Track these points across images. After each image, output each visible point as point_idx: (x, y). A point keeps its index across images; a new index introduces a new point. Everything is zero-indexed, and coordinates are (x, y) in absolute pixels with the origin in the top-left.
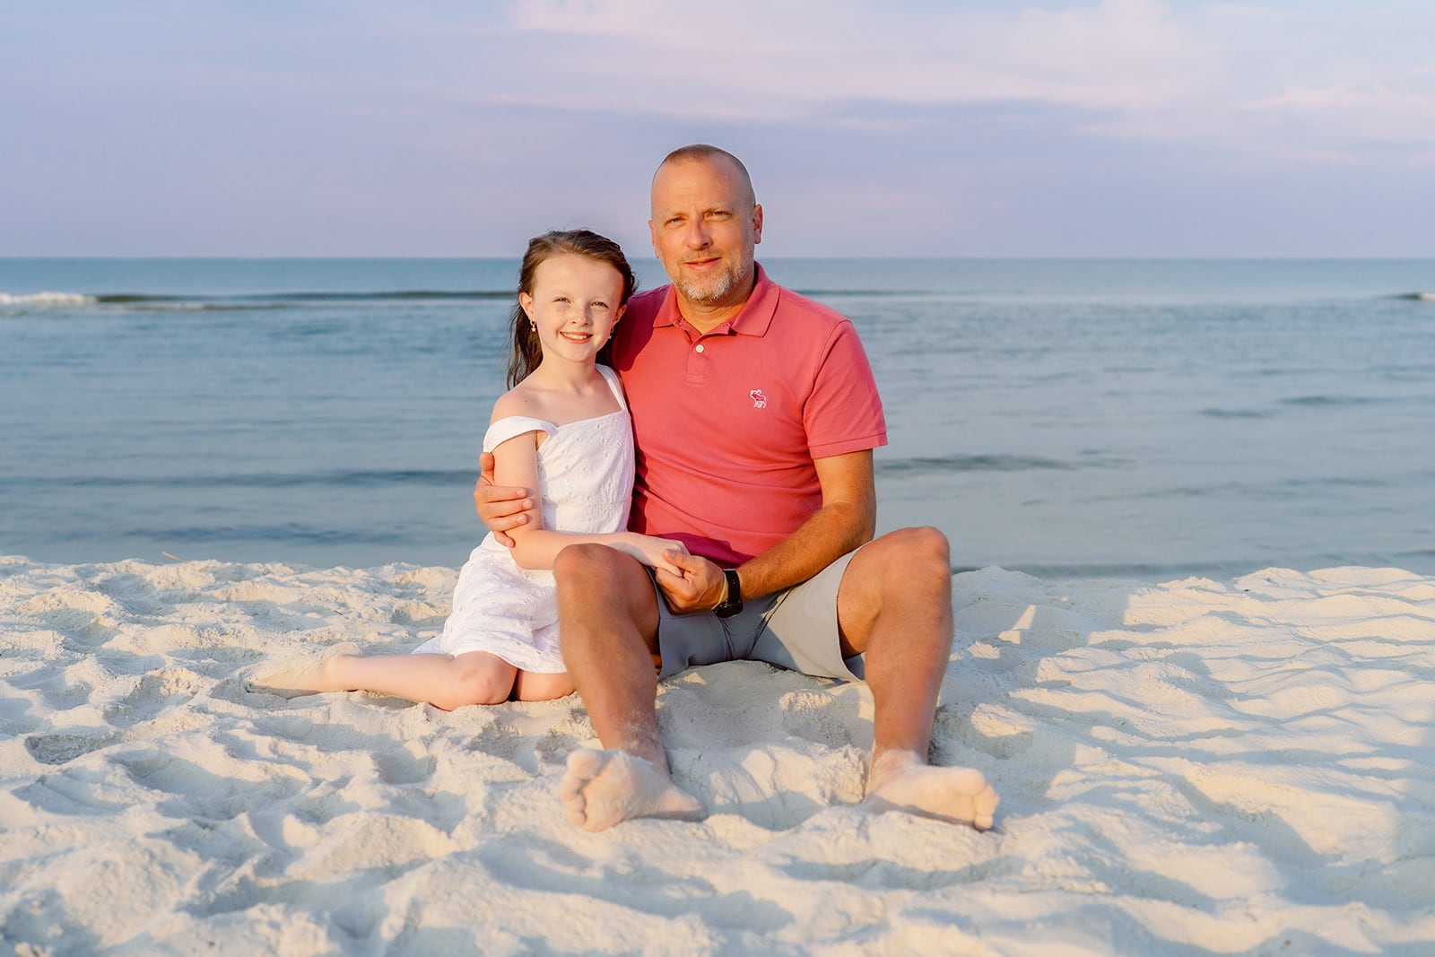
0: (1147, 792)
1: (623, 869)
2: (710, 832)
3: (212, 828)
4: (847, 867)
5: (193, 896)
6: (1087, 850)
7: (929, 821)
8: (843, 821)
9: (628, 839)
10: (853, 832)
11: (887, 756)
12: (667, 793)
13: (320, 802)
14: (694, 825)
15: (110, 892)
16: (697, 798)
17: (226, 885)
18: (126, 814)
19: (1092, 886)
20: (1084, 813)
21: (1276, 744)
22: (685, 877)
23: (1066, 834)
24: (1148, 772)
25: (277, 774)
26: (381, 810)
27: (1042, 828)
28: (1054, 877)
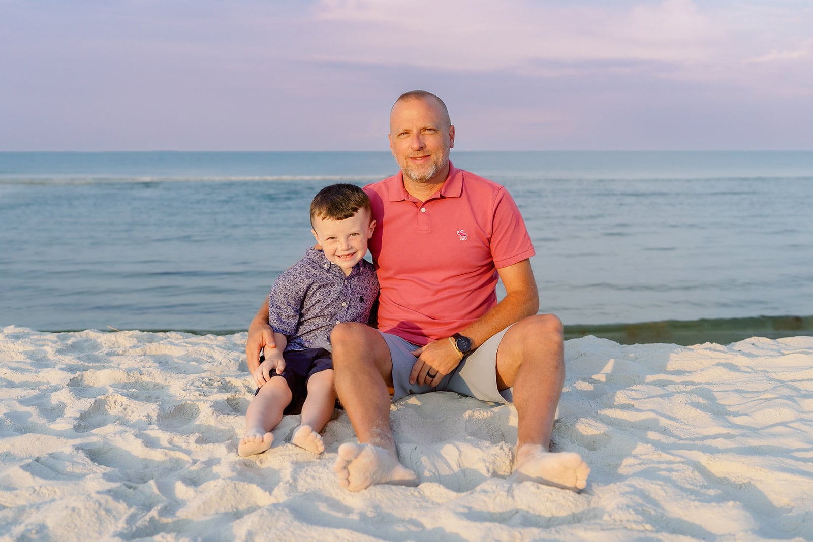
0: (677, 471)
1: (370, 514)
2: (422, 493)
3: (134, 489)
4: (501, 514)
5: (123, 528)
6: (641, 505)
7: (549, 487)
8: (499, 487)
9: (373, 496)
10: (504, 494)
11: (525, 448)
12: (396, 468)
13: (196, 473)
14: (412, 488)
15: (76, 525)
16: (414, 471)
17: (142, 522)
18: (85, 480)
19: (644, 527)
20: (639, 483)
21: (755, 442)
22: (407, 519)
23: (628, 496)
24: (678, 459)
25: (172, 456)
26: (231, 479)
27: (615, 492)
28: (622, 521)
